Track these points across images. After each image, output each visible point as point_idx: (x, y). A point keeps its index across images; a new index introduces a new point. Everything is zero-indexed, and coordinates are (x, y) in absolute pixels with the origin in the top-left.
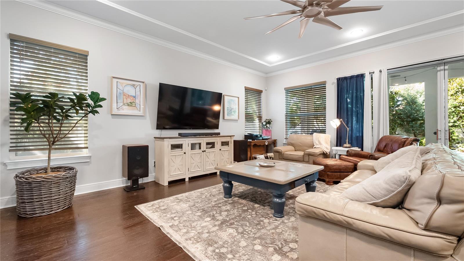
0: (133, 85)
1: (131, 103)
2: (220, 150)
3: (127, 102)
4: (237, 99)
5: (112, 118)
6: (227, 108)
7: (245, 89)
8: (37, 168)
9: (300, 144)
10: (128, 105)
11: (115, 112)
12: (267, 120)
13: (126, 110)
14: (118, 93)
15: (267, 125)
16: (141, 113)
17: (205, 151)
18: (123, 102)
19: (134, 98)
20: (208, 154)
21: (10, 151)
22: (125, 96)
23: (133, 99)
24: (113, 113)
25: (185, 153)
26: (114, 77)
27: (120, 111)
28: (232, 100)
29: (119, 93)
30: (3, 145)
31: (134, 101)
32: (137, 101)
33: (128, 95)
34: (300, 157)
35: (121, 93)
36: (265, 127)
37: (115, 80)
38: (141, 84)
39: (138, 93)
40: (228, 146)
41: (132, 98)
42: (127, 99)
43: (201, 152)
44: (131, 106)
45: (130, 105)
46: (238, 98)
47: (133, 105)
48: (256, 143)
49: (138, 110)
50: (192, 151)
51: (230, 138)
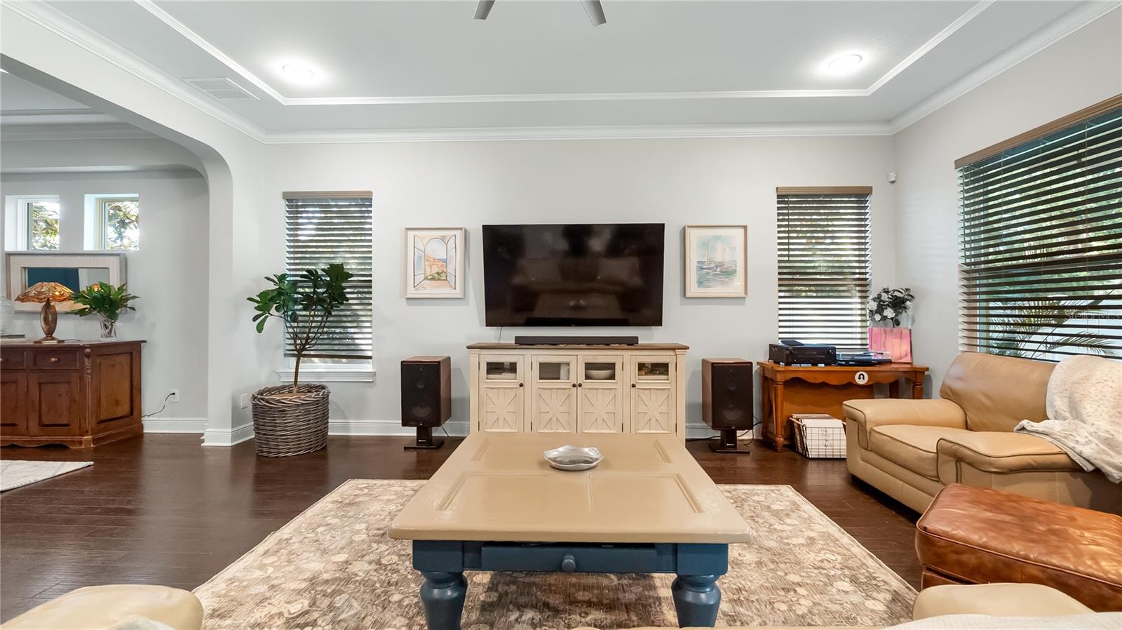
0: (443, 238)
1: (438, 273)
2: (634, 386)
3: (431, 271)
4: (742, 231)
5: (408, 305)
6: (699, 262)
7: (779, 196)
8: (314, 383)
9: (984, 400)
10: (433, 279)
11: (412, 293)
12: (887, 292)
13: (430, 290)
14: (416, 257)
15: (886, 313)
16: (457, 293)
17: (580, 385)
18: (425, 274)
19: (445, 264)
20: (589, 394)
21: (286, 355)
22: (428, 261)
23: (442, 266)
24: (409, 296)
25: (521, 385)
26: (408, 229)
27: (418, 292)
28: (718, 238)
29: (418, 257)
30: (278, 347)
31: (445, 270)
32: (450, 270)
33: (434, 259)
34: (921, 459)
35: (421, 257)
36: (878, 317)
37: (411, 234)
38: (458, 233)
39: (452, 253)
40: (665, 377)
41: (440, 264)
42: (431, 267)
43: (570, 386)
44: (439, 280)
45: (437, 277)
46: (745, 227)
47: (443, 278)
48: (800, 375)
49: (451, 286)
50: (541, 381)
51: (672, 353)
